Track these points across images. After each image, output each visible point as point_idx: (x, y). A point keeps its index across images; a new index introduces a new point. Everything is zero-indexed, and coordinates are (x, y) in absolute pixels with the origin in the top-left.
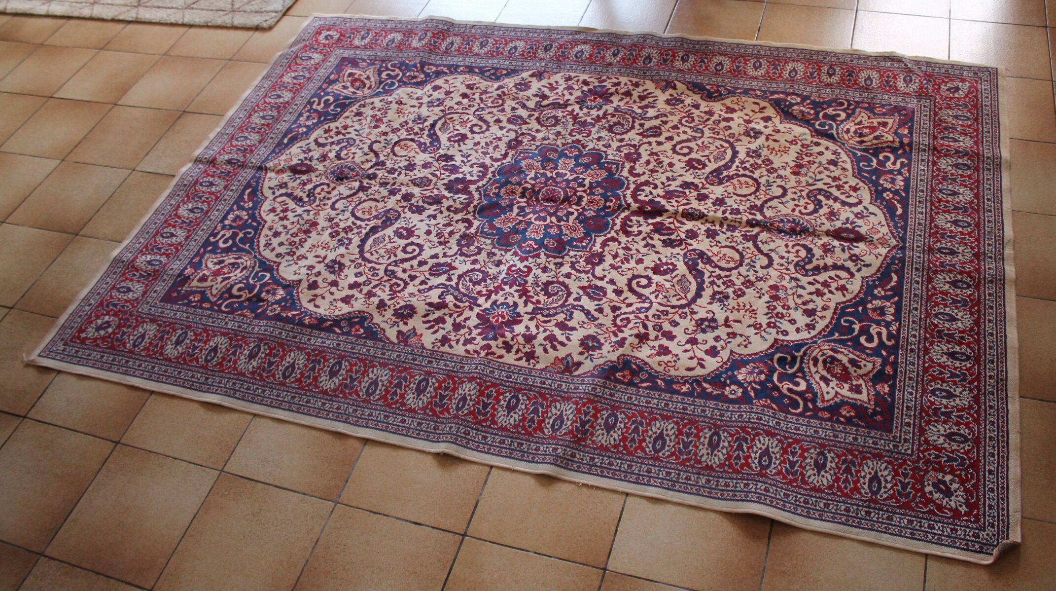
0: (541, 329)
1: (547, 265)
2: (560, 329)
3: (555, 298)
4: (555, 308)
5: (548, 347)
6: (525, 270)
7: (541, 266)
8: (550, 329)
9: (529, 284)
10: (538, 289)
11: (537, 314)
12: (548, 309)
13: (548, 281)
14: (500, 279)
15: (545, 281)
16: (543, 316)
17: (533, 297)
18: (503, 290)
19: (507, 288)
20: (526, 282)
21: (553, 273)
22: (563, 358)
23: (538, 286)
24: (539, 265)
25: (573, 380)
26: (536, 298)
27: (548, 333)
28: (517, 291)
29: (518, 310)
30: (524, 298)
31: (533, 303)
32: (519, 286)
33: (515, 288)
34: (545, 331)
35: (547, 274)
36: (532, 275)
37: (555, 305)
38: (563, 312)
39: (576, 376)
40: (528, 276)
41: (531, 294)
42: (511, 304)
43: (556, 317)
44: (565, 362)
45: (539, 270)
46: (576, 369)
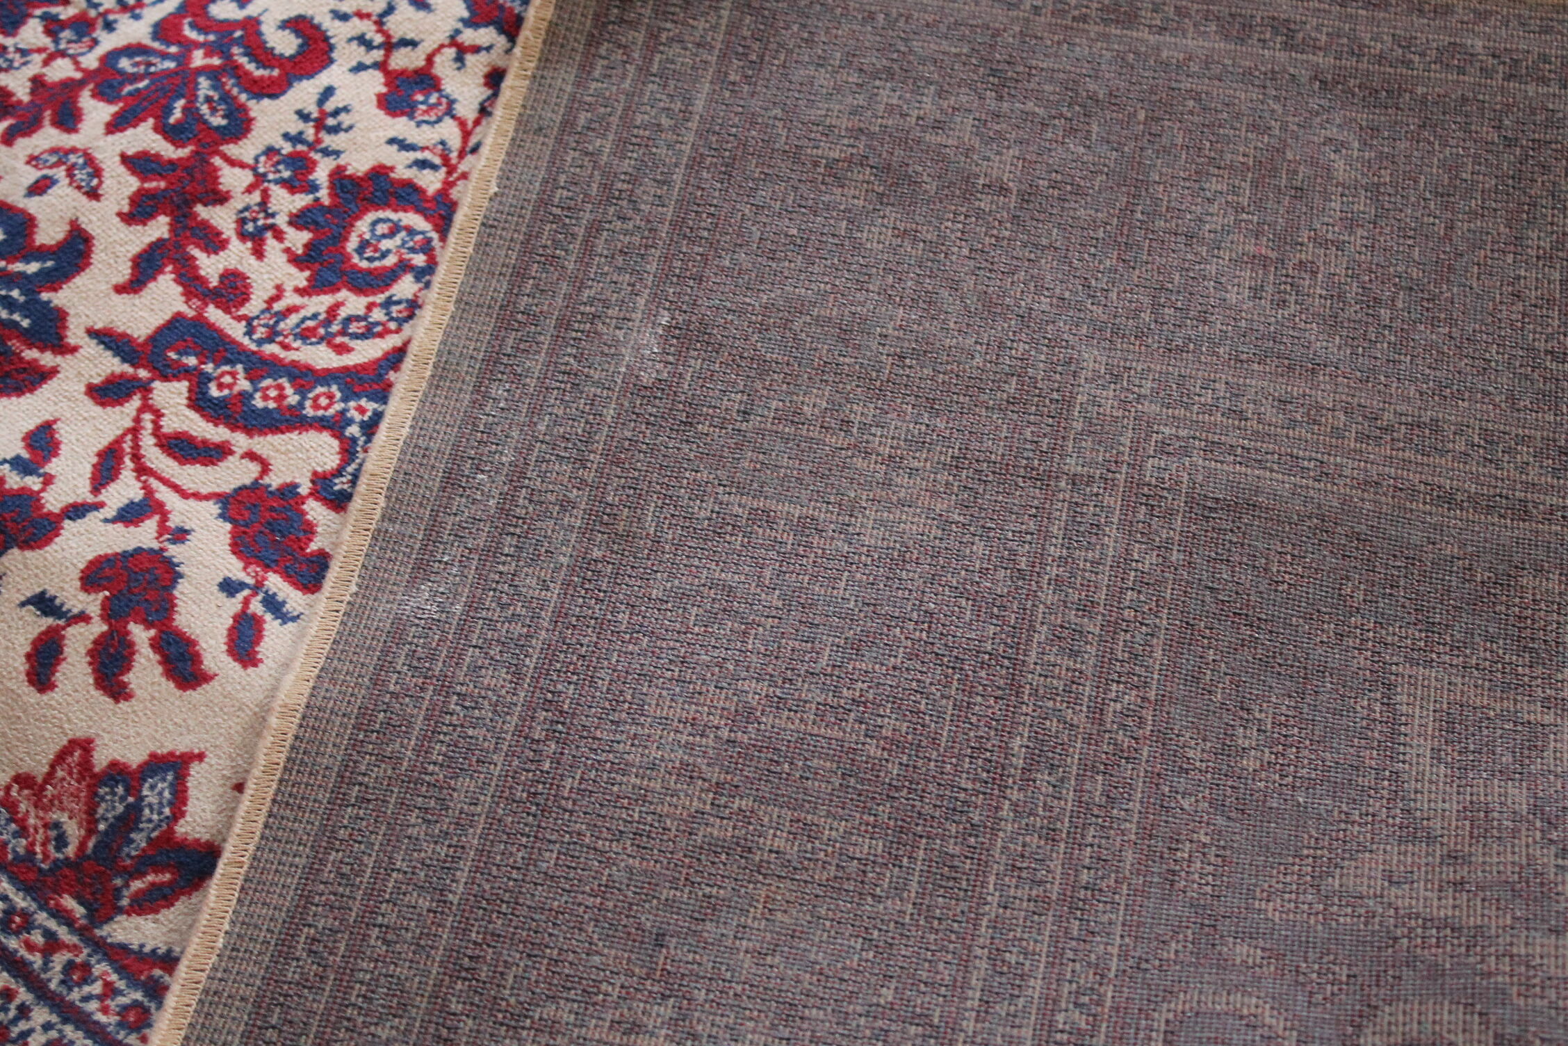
0: (126, 489)
1: (444, 65)
2: (237, 548)
3: (354, 304)
4: (304, 377)
5: (79, 640)
6: (285, 44)
7: (403, 60)
8: (180, 511)
9: (246, 150)
10: (285, 203)
11: (168, 373)
12: (260, 367)
13: (380, 172)
14: (108, 42)
15: (359, 164)
16: (199, 402)
17: (214, 242)
18: (69, 119)
19: (96, 112)
20: (240, 126)
21: (449, 131)
22: (117, 772)
23: (299, 182)
24: (390, 46)
25: (78, 973)
26: (237, 255)
27: (145, 535)
28: (137, 163)
29: (60, 298)
30: (159, 228)
31: (191, 282)
32: (171, 134)
33: (144, 138)
34: (130, 515)
35: (402, 127)
36: (304, 93)
37: (320, 357)
38: (335, 426)
39: (118, 955)
40: (272, 90)
41: (222, 218)
42: (49, 233)
43: (265, 444)
44: (112, 806)
45: (375, 83)
46: (148, 903)
